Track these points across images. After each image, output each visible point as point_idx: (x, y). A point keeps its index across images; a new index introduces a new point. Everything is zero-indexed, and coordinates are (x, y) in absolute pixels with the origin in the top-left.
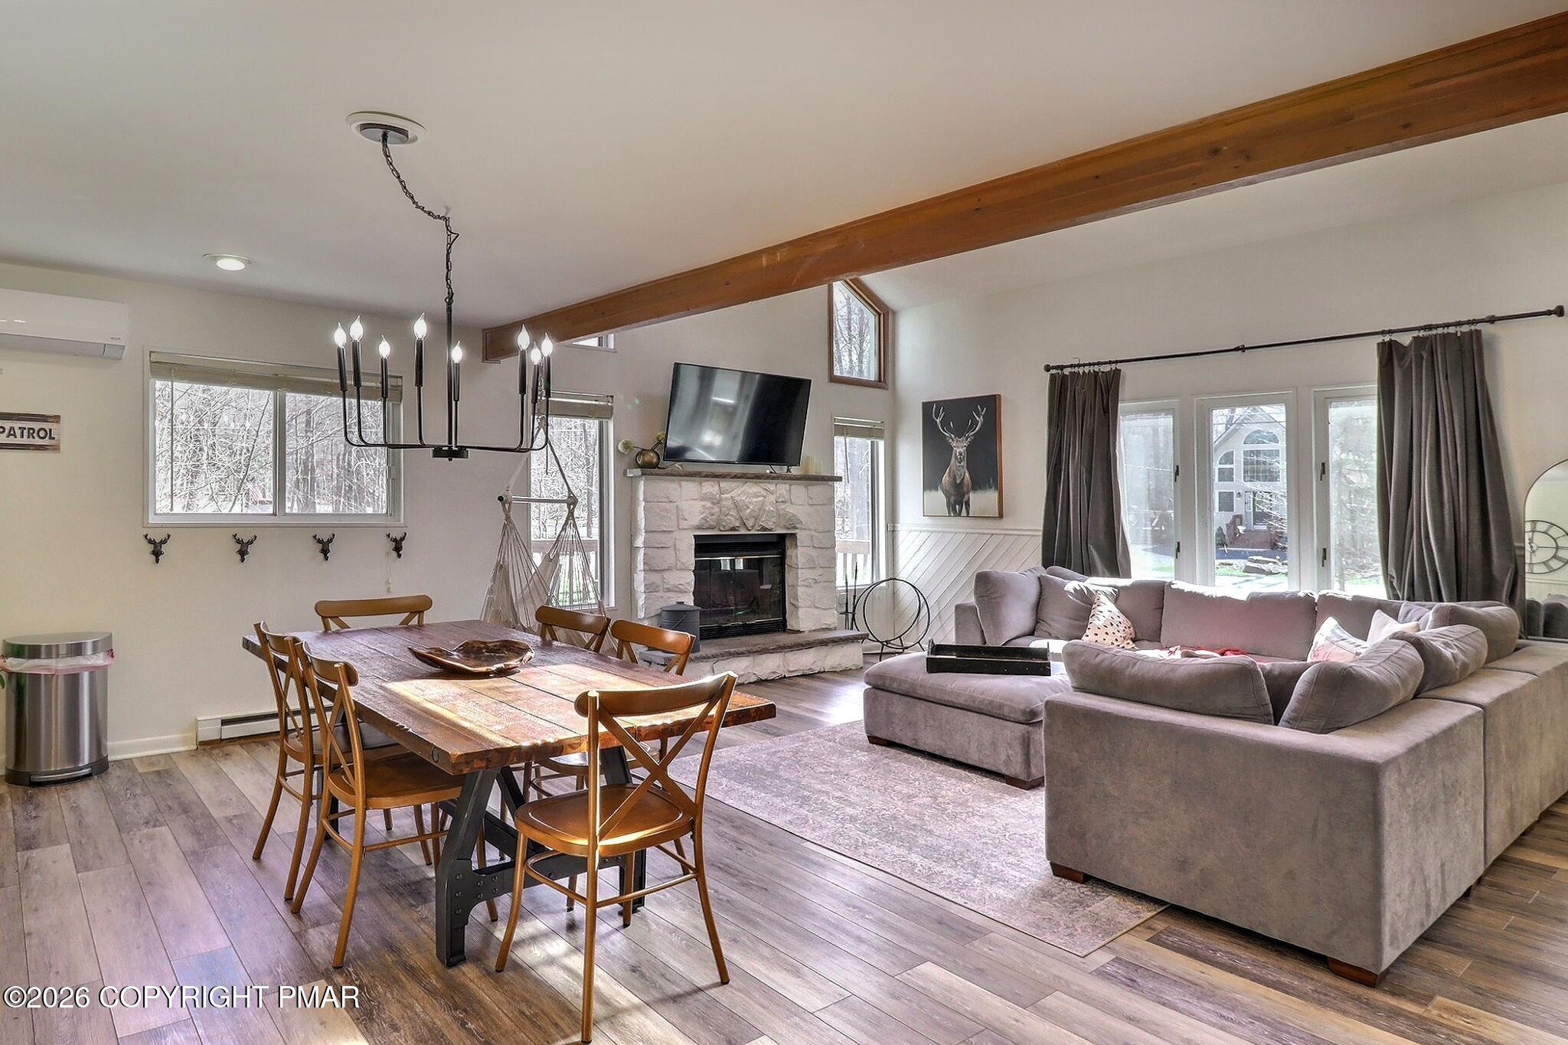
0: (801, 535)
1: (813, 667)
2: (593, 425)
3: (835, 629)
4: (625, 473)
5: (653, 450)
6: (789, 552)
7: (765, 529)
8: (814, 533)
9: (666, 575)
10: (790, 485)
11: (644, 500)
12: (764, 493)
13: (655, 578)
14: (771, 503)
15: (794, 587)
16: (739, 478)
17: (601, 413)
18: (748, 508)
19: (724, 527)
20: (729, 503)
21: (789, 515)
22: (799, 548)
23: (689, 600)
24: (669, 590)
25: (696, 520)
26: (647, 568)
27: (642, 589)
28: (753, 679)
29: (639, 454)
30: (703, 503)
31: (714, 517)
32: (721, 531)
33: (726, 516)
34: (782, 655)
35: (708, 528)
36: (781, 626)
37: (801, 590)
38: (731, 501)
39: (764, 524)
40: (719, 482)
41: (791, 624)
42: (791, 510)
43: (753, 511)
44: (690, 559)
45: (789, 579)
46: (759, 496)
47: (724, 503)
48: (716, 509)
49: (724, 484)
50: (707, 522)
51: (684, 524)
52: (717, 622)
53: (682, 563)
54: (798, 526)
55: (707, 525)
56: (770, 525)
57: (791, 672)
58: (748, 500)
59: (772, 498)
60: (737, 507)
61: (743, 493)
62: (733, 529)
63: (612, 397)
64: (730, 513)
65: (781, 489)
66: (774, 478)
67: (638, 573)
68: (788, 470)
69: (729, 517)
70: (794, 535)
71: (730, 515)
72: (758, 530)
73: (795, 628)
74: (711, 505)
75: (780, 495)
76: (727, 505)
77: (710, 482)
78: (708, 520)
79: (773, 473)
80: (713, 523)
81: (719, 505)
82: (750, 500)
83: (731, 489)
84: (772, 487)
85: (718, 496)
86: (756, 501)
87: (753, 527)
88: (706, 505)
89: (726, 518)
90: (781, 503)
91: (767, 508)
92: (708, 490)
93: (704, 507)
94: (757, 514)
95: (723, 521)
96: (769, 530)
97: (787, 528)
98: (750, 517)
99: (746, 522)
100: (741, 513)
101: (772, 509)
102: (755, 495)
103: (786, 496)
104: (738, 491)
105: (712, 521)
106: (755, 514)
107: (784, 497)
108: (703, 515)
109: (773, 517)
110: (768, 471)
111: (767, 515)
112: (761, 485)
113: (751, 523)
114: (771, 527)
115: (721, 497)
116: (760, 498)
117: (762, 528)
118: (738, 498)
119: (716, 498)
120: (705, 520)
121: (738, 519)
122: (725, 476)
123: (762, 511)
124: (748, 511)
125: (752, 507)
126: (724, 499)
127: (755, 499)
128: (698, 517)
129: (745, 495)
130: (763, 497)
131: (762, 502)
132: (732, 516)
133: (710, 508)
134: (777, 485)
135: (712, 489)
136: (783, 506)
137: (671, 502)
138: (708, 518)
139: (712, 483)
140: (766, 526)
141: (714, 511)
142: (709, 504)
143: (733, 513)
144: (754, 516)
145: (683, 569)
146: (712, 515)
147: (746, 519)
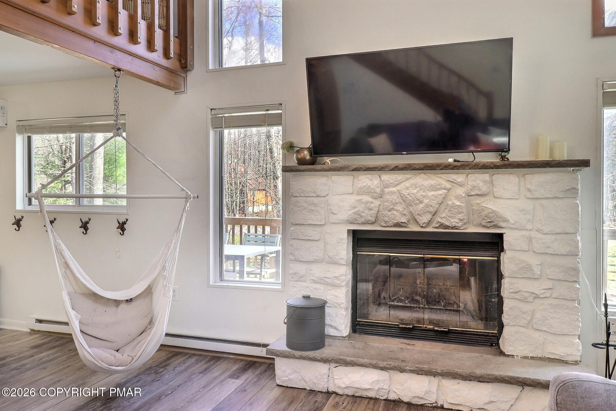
0: (509, 238)
3: (576, 363)
5: (309, 148)
7: (447, 227)
8: (534, 234)
9: (313, 266)
10: (492, 174)
11: (292, 195)
12: (448, 186)
13: (301, 268)
14: (458, 198)
15: (502, 298)
17: (272, 120)
18: (421, 202)
19: (386, 222)
20: (395, 198)
21: (486, 212)
22: (506, 251)
23: (339, 295)
24: (315, 282)
25: (348, 214)
26: (292, 258)
30: (358, 197)
31: (371, 212)
32: (381, 226)
33: (390, 211)
35: (363, 223)
38: (398, 194)
39: (444, 221)
40: (379, 175)
41: (500, 343)
42: (490, 205)
43: (427, 206)
44: (346, 254)
45: (502, 288)
46: (440, 189)
47: (387, 197)
48: (377, 203)
49: (387, 177)
50: (362, 216)
51: (333, 218)
53: (331, 257)
54: (503, 224)
55: (363, 220)
56: (454, 222)
58: (421, 193)
59: (461, 191)
60: (405, 201)
61: (415, 186)
62: (397, 225)
63: (281, 104)
64: (395, 208)
65: (477, 180)
69: (395, 212)
71: (395, 210)
72: (437, 228)
73: (502, 349)
74: (370, 200)
75: (474, 187)
76: (391, 200)
77: (367, 176)
78: (363, 214)
79: (459, 161)
80: (370, 218)
81: (382, 199)
82: (424, 194)
83: (397, 183)
84: (459, 177)
85: (378, 190)
86: (433, 195)
87: (429, 223)
88: (362, 200)
89: (389, 213)
90: (475, 197)
91: (450, 203)
92: (365, 184)
93: (360, 201)
94: (435, 209)
95: (385, 216)
96: (453, 228)
97: (484, 226)
98: (424, 213)
99: (419, 218)
100: (411, 209)
101: (458, 203)
102: (433, 188)
103: (484, 189)
104: (407, 184)
105: (369, 216)
106: (431, 209)
107: (480, 190)
108: (356, 209)
109: (460, 213)
110: (451, 160)
111: (449, 211)
112: (443, 176)
113: (424, 219)
114: (457, 225)
115: (383, 191)
116: (440, 192)
117: (442, 226)
118: (405, 192)
119: (375, 193)
120: (359, 215)
121: (405, 215)
122: (383, 168)
123: (443, 207)
124: (422, 206)
125: (426, 201)
126: (389, 193)
127: (433, 193)
128: (353, 211)
129: (416, 187)
130: (444, 191)
131: (443, 196)
132: (397, 211)
133: (368, 202)
134: (469, 176)
135: (369, 183)
136: (479, 200)
137: (318, 196)
138: (363, 212)
139: (369, 176)
140: (446, 224)
141: (372, 205)
142: (366, 198)
143: (398, 208)
144: (430, 212)
145: (332, 263)
146: (370, 210)
147: (418, 215)
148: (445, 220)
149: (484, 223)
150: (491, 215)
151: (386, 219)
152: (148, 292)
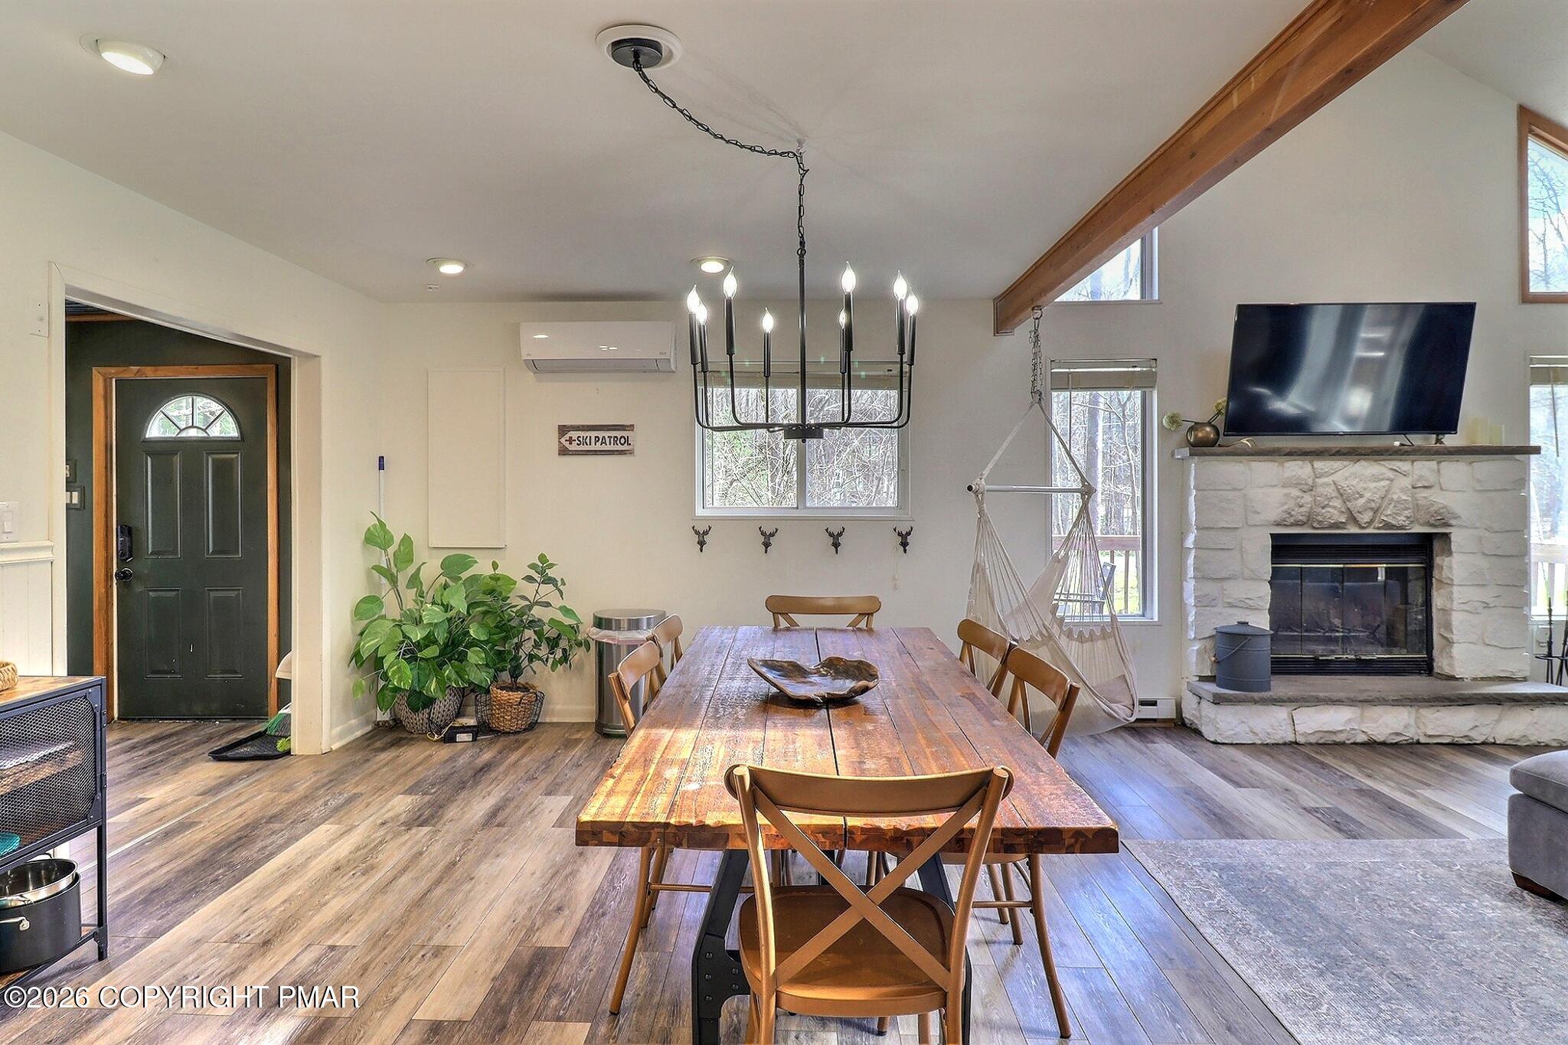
0: (1457, 537)
1: (1472, 734)
2: (1133, 398)
3: (1525, 679)
4: (1173, 455)
5: (1209, 424)
6: (1438, 560)
7: (1392, 527)
8: (1480, 533)
9: (1227, 585)
10: (1439, 463)
11: (1194, 488)
12: (1391, 474)
13: (1211, 589)
14: (1403, 490)
15: (1446, 612)
16: (1344, 454)
17: (1144, 382)
18: (1361, 496)
19: (1320, 523)
20: (1331, 491)
21: (1437, 507)
22: (1454, 554)
23: (1262, 621)
24: (1231, 606)
25: (1274, 513)
26: (1199, 575)
27: (1191, 601)
28: (1361, 738)
29: (1191, 429)
30: (1285, 491)
31: (1302, 509)
32: (1314, 528)
33: (1323, 508)
34: (1413, 710)
35: (1292, 525)
36: (1426, 667)
37: (1457, 618)
38: (1333, 487)
39: (1389, 520)
40: (1311, 462)
41: (1441, 664)
42: (1439, 499)
43: (1370, 501)
44: (1265, 566)
45: (1438, 601)
46: (1382, 480)
47: (1320, 490)
48: (1307, 498)
49: (1320, 465)
50: (1292, 516)
51: (1255, 518)
52: (1312, 652)
53: (1252, 571)
54: (1453, 522)
55: (1292, 520)
56: (1401, 520)
57: (1430, 736)
58: (1362, 485)
59: (1406, 482)
60: (1342, 495)
61: (1354, 475)
62: (1336, 525)
63: (1156, 360)
64: (1331, 504)
65: (1424, 468)
66: (1407, 453)
67: (1189, 580)
68: (1438, 441)
69: (1329, 509)
70: (1446, 537)
71: (1330, 507)
72: (1379, 528)
73: (1447, 670)
74: (1299, 494)
75: (1421, 478)
76: (1325, 493)
77: (1296, 462)
78: (1293, 513)
79: (1405, 445)
80: (1301, 518)
81: (1313, 493)
82: (1364, 485)
83: (1333, 472)
84: (1404, 466)
85: (1310, 481)
86: (1375, 487)
87: (1370, 523)
88: (1290, 493)
89: (1324, 511)
90: (1421, 489)
91: (1395, 497)
92: (1293, 473)
93: (1287, 495)
94: (1378, 505)
95: (1319, 515)
96: (1399, 527)
97: (1431, 525)
98: (1366, 510)
99: (1359, 517)
100: (1349, 505)
101: (1404, 498)
102: (1376, 479)
103: (1431, 479)
104: (1344, 473)
105: (1299, 514)
106: (1373, 505)
107: (1427, 481)
108: (1286, 507)
109: (1407, 509)
110: (1397, 444)
111: (1395, 506)
112: (1387, 464)
113: (1365, 518)
114: (1404, 524)
115: (1314, 482)
116: (1383, 483)
117: (1388, 525)
118: (1344, 484)
119: (1307, 484)
120: (1289, 513)
121: (1343, 512)
122: (1322, 452)
123: (1386, 501)
124: (1361, 501)
125: (1368, 495)
126: (1321, 485)
127: (1375, 484)
128: (1282, 509)
129: (1356, 478)
130: (1388, 482)
131: (1386, 488)
132: (1334, 507)
133: (1298, 497)
134: (1415, 463)
135: (1300, 472)
136: (1425, 493)
137: (1234, 489)
138: (1293, 510)
139: (1301, 462)
140: (1393, 522)
141: (1303, 501)
142: (1295, 492)
143: (1335, 504)
144: (1372, 509)
145: (1252, 579)
146: (1301, 506)
147: (1359, 512)
148: (1390, 517)
149: (1432, 521)
150: (1441, 511)
151: (1319, 518)
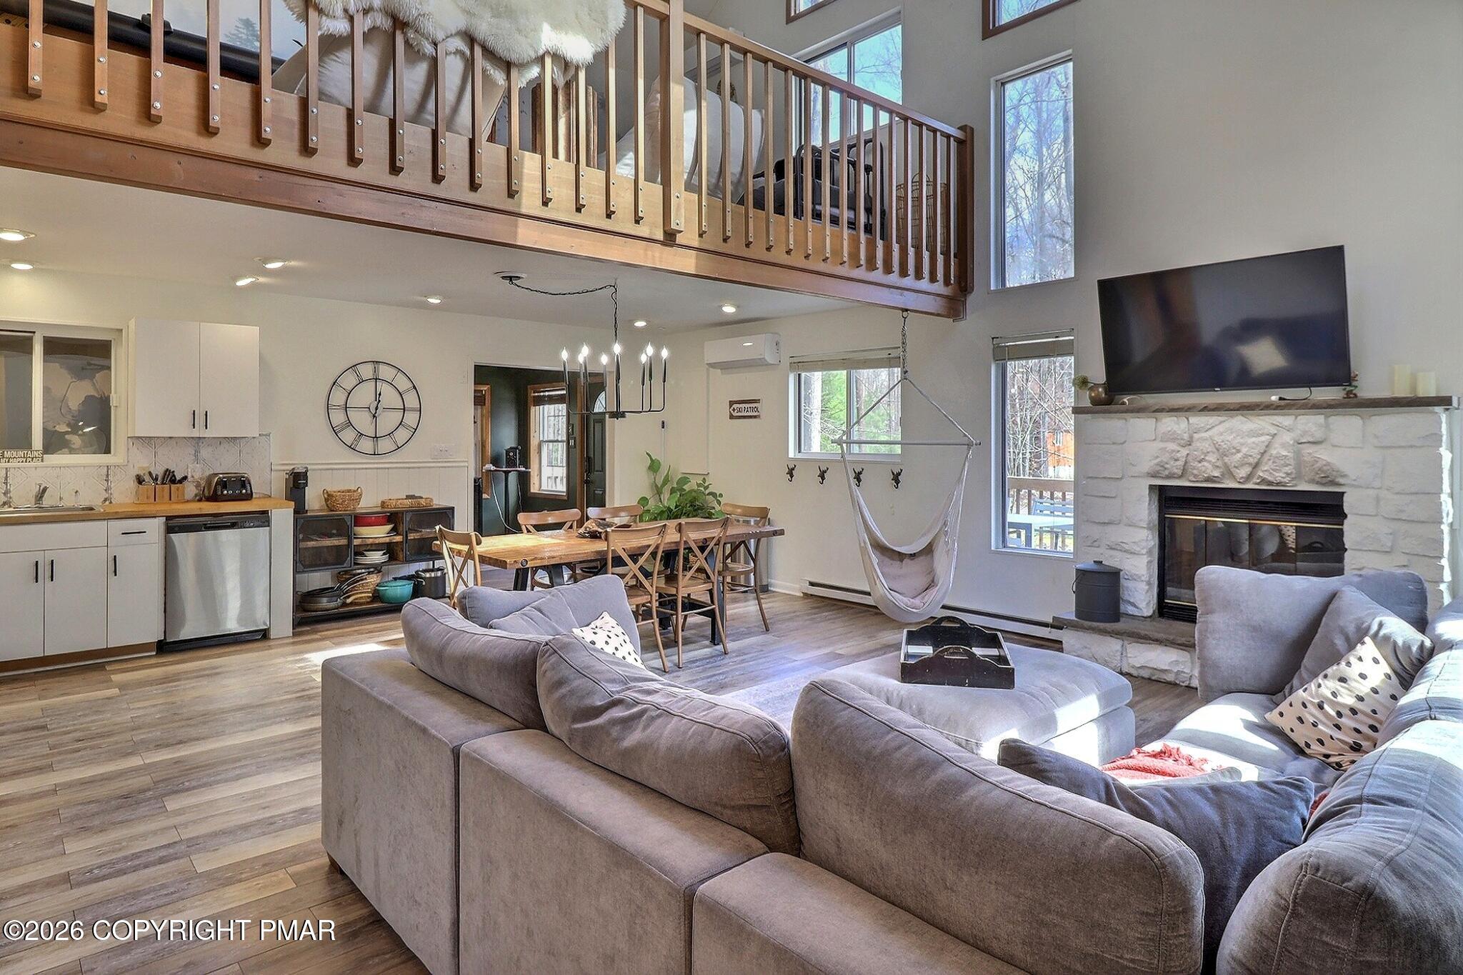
0: (1352, 497)
5: (1104, 384)
7: (1270, 483)
8: (1382, 494)
9: (1109, 529)
10: (1328, 417)
11: (1083, 441)
12: (1272, 430)
13: (1094, 531)
14: (1283, 445)
16: (1213, 410)
18: (1239, 451)
19: (1195, 476)
20: (1206, 446)
21: (1318, 465)
22: (1348, 516)
23: (1140, 565)
24: (1111, 548)
25: (1147, 465)
26: (1084, 518)
29: (1090, 389)
30: (1162, 445)
31: (1178, 463)
33: (1200, 462)
35: (1167, 477)
38: (1210, 441)
39: (1266, 476)
40: (1187, 418)
42: (1324, 455)
43: (1246, 456)
44: (1139, 513)
46: (1262, 435)
47: (1196, 444)
48: (1184, 452)
49: (1197, 420)
50: (1168, 469)
51: (1132, 471)
53: (1129, 517)
54: (1341, 481)
55: (1167, 472)
56: (1279, 476)
58: (1239, 440)
59: (1288, 438)
60: (1218, 450)
61: (1231, 430)
62: (1208, 480)
63: (1074, 330)
64: (1207, 458)
65: (1310, 423)
66: (1282, 408)
69: (1205, 464)
70: (1340, 495)
71: (1206, 461)
72: (1258, 484)
74: (1176, 448)
75: (1305, 433)
76: (1201, 448)
77: (1172, 418)
78: (1167, 466)
79: (1284, 399)
80: (1176, 471)
81: (1190, 447)
82: (1242, 440)
83: (1209, 427)
84: (1286, 420)
85: (1186, 436)
86: (1254, 443)
87: (1248, 478)
88: (1166, 448)
89: (1200, 465)
90: (1307, 445)
91: (1274, 452)
92: (1169, 429)
93: (1163, 449)
94: (1256, 460)
95: (1194, 468)
96: (1278, 484)
97: (1318, 483)
98: (1242, 465)
99: (1235, 472)
100: (1226, 459)
101: (1285, 453)
102: (1253, 433)
103: (1319, 435)
104: (1221, 428)
105: (1176, 467)
106: (1251, 460)
107: (1312, 436)
108: (1158, 460)
109: (1287, 465)
110: (1274, 398)
111: (1273, 462)
112: (1266, 418)
113: (1243, 472)
114: (1283, 480)
115: (1191, 437)
116: (1263, 438)
117: (1264, 481)
118: (1218, 439)
119: (1182, 439)
120: (1162, 466)
121: (1218, 467)
123: (1266, 457)
124: (1239, 455)
125: (1244, 450)
126: (1198, 439)
127: (1254, 439)
128: (1156, 461)
129: (1232, 433)
130: (1268, 437)
131: (1266, 444)
132: (1209, 462)
133: (1173, 451)
134: (1299, 417)
135: (1175, 427)
136: (1311, 449)
137: (1114, 443)
138: (1167, 463)
139: (1175, 418)
140: (1270, 478)
141: (1179, 455)
142: (1172, 446)
143: (1210, 459)
144: (1250, 464)
145: (1130, 526)
146: (1176, 460)
147: (1235, 467)
148: (1267, 473)
149: (1317, 478)
150: (1325, 468)
151: (1195, 472)
152: (929, 550)
